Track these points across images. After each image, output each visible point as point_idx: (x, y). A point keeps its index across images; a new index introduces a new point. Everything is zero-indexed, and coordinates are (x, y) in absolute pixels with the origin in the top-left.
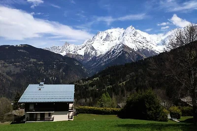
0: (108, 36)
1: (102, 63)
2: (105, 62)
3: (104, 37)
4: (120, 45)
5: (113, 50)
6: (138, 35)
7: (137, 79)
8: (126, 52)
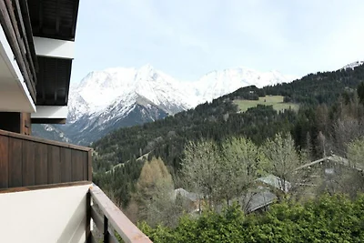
0: (108, 79)
1: (99, 127)
2: (106, 124)
3: (102, 80)
4: (132, 95)
5: (118, 102)
6: (158, 79)
7: (168, 146)
8: (142, 107)
